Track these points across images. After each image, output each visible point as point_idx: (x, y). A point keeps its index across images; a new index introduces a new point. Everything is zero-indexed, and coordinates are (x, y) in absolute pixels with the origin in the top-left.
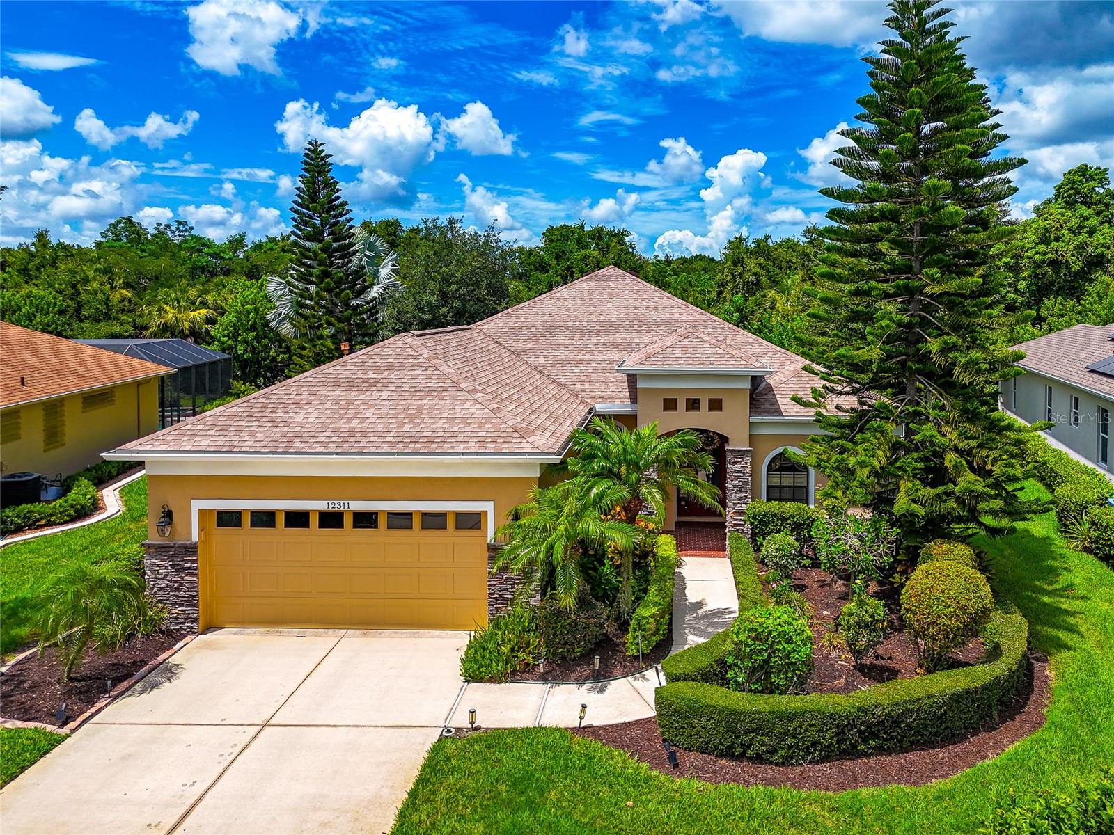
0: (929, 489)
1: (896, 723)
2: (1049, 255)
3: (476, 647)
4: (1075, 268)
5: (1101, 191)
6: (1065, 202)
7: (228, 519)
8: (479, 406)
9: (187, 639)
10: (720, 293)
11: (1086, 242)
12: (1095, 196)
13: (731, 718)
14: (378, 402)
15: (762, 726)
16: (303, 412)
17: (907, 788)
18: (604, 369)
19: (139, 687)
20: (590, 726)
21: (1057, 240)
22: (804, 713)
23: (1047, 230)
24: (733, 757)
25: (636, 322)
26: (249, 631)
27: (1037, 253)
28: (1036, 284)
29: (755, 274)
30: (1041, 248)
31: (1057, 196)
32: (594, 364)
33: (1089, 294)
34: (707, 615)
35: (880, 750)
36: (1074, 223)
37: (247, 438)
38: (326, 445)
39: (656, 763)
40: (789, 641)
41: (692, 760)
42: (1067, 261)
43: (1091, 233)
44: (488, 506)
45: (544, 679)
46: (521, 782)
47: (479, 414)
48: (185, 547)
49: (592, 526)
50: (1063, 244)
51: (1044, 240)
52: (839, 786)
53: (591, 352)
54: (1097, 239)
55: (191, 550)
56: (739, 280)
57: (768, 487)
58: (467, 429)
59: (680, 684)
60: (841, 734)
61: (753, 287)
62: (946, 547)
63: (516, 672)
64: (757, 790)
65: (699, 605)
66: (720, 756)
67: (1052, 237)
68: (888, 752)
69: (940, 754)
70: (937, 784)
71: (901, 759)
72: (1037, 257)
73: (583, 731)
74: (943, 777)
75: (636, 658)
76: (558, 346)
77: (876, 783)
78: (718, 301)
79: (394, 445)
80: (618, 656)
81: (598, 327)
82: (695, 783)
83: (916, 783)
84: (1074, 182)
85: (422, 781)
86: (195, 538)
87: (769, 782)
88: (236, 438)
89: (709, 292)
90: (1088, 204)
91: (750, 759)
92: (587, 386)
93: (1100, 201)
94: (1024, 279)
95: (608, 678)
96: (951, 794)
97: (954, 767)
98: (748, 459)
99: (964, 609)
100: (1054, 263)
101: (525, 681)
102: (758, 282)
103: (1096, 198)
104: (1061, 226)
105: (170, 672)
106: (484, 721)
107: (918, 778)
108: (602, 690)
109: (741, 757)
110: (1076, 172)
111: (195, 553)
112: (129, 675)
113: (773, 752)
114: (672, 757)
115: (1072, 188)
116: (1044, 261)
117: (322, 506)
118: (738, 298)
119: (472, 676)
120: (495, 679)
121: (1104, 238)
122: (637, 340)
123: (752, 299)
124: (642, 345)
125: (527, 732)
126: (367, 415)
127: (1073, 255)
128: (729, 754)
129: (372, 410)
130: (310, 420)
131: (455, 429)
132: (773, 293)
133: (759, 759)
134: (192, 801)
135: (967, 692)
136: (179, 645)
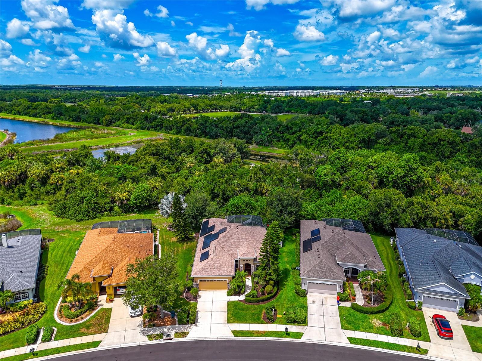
3: (228, 293)
8: (225, 268)
13: (250, 300)
14: (215, 268)
16: (208, 270)
18: (235, 251)
22: (256, 300)
25: (238, 241)
34: (249, 287)
37: (204, 274)
38: (212, 275)
40: (255, 294)
44: (227, 279)
45: (235, 296)
52: (258, 305)
53: (233, 248)
57: (256, 269)
59: (246, 297)
60: (259, 301)
62: (271, 282)
66: (250, 303)
68: (262, 302)
69: (266, 302)
73: (239, 301)
76: (228, 246)
79: (218, 275)
80: (241, 293)
81: (233, 242)
82: (248, 305)
85: (228, 306)
87: (253, 304)
92: (233, 255)
96: (266, 305)
98: (253, 266)
99: (270, 290)
105: (200, 296)
106: (231, 300)
108: (240, 297)
111: (199, 285)
114: (246, 303)
117: (211, 280)
120: (230, 296)
122: (239, 245)
125: (234, 301)
131: (224, 272)
135: (269, 297)
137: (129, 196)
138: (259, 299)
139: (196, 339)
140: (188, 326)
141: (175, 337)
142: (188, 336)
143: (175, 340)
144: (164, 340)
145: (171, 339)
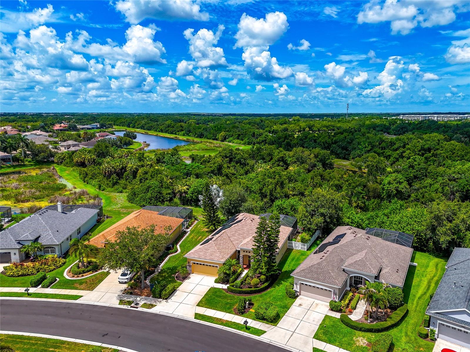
7: (194, 263)
9: (191, 274)
14: (208, 252)
16: (201, 253)
19: (187, 279)
20: (223, 288)
24: (232, 292)
25: (248, 232)
26: (196, 274)
32: (239, 241)
37: (196, 256)
38: (203, 258)
39: (225, 291)
44: (218, 266)
47: (218, 255)
48: (190, 266)
53: (239, 238)
79: (209, 259)
81: (242, 233)
82: (228, 294)
92: (237, 245)
105: (190, 278)
106: (215, 287)
113: (235, 292)
117: (203, 263)
120: (217, 283)
122: (246, 237)
131: (215, 257)
137: (188, 189)
139: (158, 312)
140: (159, 300)
141: (141, 307)
142: (153, 309)
143: (140, 309)
144: (131, 307)
145: (137, 308)
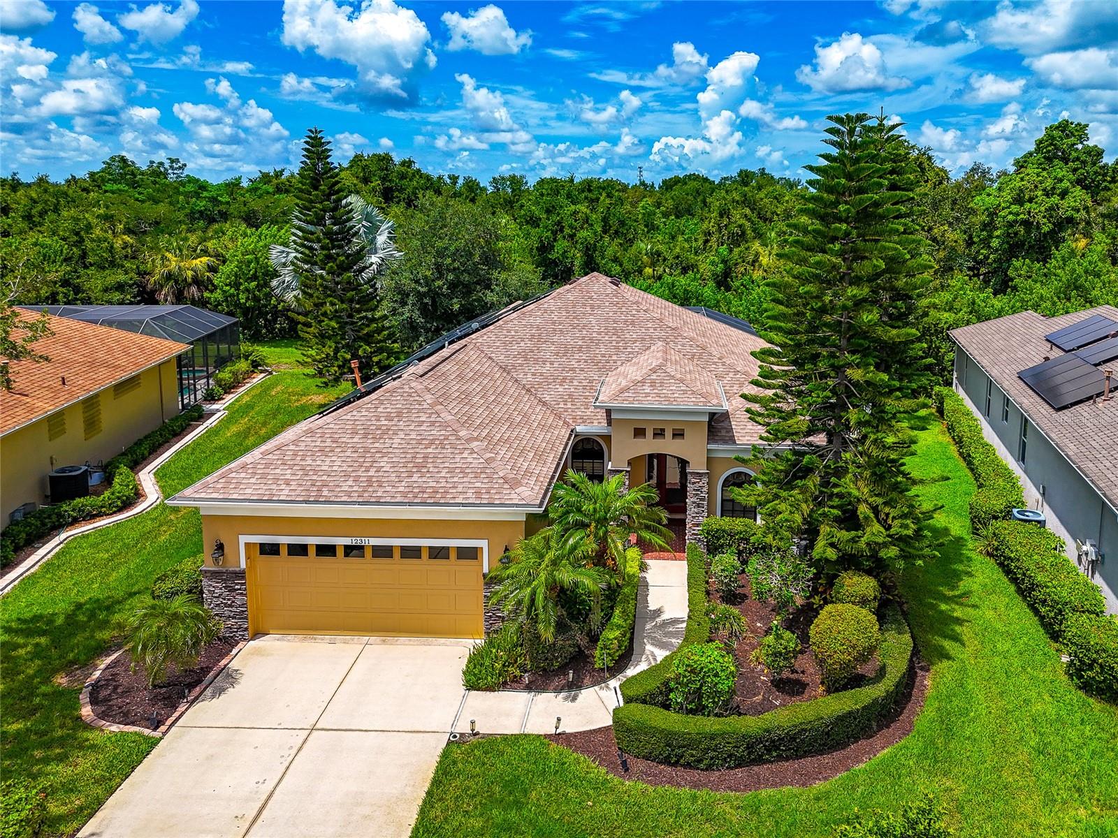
0: (844, 532)
1: (793, 739)
2: (1022, 216)
3: (476, 660)
4: (1045, 229)
5: (1080, 146)
6: (1044, 157)
7: (270, 550)
8: (475, 455)
9: (240, 645)
10: (706, 241)
11: (1057, 205)
12: (1073, 153)
13: (669, 738)
14: (391, 450)
15: (691, 743)
16: (328, 460)
17: (796, 790)
18: (584, 387)
19: (209, 692)
20: (563, 733)
21: (1030, 200)
22: (723, 735)
23: (1021, 191)
24: (669, 763)
25: (614, 338)
26: (289, 637)
27: (1010, 213)
28: (1008, 243)
29: (740, 226)
30: (1015, 208)
31: (1038, 150)
32: (576, 383)
33: (1055, 258)
34: (665, 624)
35: (780, 758)
36: (1049, 184)
37: (283, 487)
38: (349, 494)
39: (612, 767)
40: (716, 675)
41: (639, 765)
42: (1038, 223)
43: (1064, 194)
44: (483, 544)
45: (529, 688)
46: (512, 784)
47: (475, 464)
48: (235, 573)
49: (566, 576)
50: (1035, 206)
51: (1019, 200)
52: (747, 787)
53: (573, 370)
54: (1069, 202)
55: (241, 575)
56: (724, 232)
57: (723, 501)
58: (465, 480)
59: (633, 705)
60: (750, 747)
61: (738, 238)
62: (856, 579)
63: (505, 683)
64: (685, 791)
65: (658, 612)
66: (660, 763)
67: (1027, 197)
68: (787, 759)
69: (826, 759)
70: (819, 786)
71: (796, 764)
72: (1011, 217)
73: (559, 737)
74: (826, 779)
75: (603, 670)
76: (544, 362)
77: (774, 785)
78: (704, 249)
79: (404, 494)
80: (589, 667)
81: (580, 343)
82: (641, 785)
83: (804, 785)
84: (1053, 138)
85: (436, 782)
86: (243, 565)
87: (695, 785)
88: (274, 487)
89: (696, 240)
90: (1066, 160)
91: (681, 766)
92: (569, 405)
93: (1078, 159)
94: (997, 237)
95: (580, 688)
96: (827, 795)
97: (835, 770)
98: (705, 480)
99: (854, 647)
100: (1027, 224)
101: (514, 689)
102: (744, 233)
103: (1074, 154)
104: (1036, 187)
105: (231, 678)
106: (482, 728)
107: (806, 780)
108: (574, 699)
109: (676, 764)
110: (1057, 128)
111: (243, 578)
112: (199, 682)
113: (700, 761)
114: (624, 763)
115: (1051, 144)
116: (1015, 221)
117: (347, 541)
118: (723, 249)
119: (472, 686)
120: (490, 689)
121: (1075, 201)
122: (614, 357)
123: (736, 250)
124: (619, 363)
125: (513, 740)
126: (382, 464)
127: (1044, 217)
128: (666, 761)
129: (386, 459)
130: (335, 468)
131: (456, 479)
132: (756, 246)
133: (688, 766)
134: (265, 797)
135: (850, 713)
136: (234, 651)
137: (213, 269)
138: (751, 724)
